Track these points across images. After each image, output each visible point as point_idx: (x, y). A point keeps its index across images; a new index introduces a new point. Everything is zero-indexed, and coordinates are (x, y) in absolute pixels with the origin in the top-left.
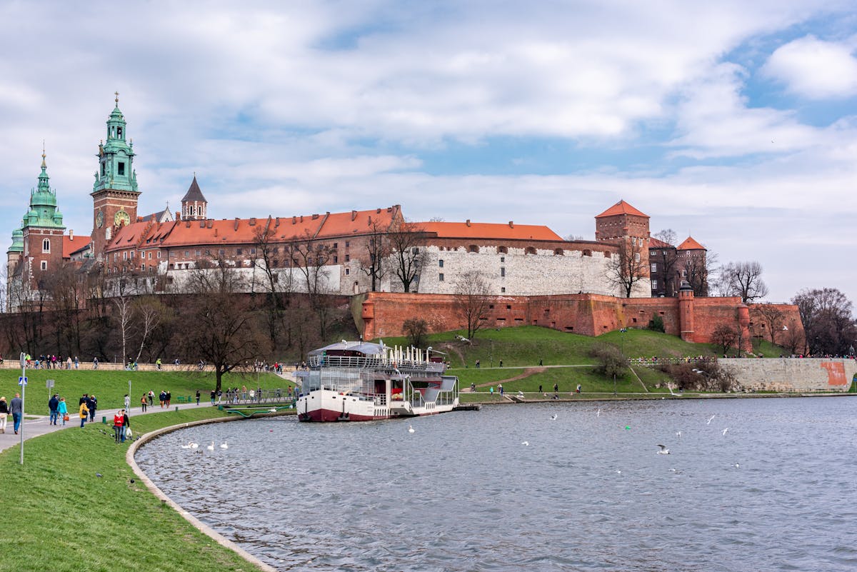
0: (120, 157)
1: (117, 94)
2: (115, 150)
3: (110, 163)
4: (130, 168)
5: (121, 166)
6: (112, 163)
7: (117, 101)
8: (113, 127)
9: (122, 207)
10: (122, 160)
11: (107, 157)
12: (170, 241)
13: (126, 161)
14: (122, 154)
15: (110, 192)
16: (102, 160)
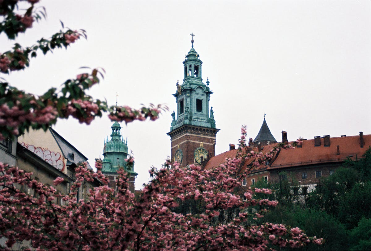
0: (198, 95)
1: (192, 35)
2: (193, 86)
3: (188, 100)
4: (207, 106)
5: (199, 103)
6: (191, 100)
7: (193, 42)
8: (190, 66)
9: (202, 144)
10: (200, 97)
11: (186, 94)
12: (278, 164)
13: (204, 98)
14: (199, 91)
15: (190, 128)
16: (180, 99)
